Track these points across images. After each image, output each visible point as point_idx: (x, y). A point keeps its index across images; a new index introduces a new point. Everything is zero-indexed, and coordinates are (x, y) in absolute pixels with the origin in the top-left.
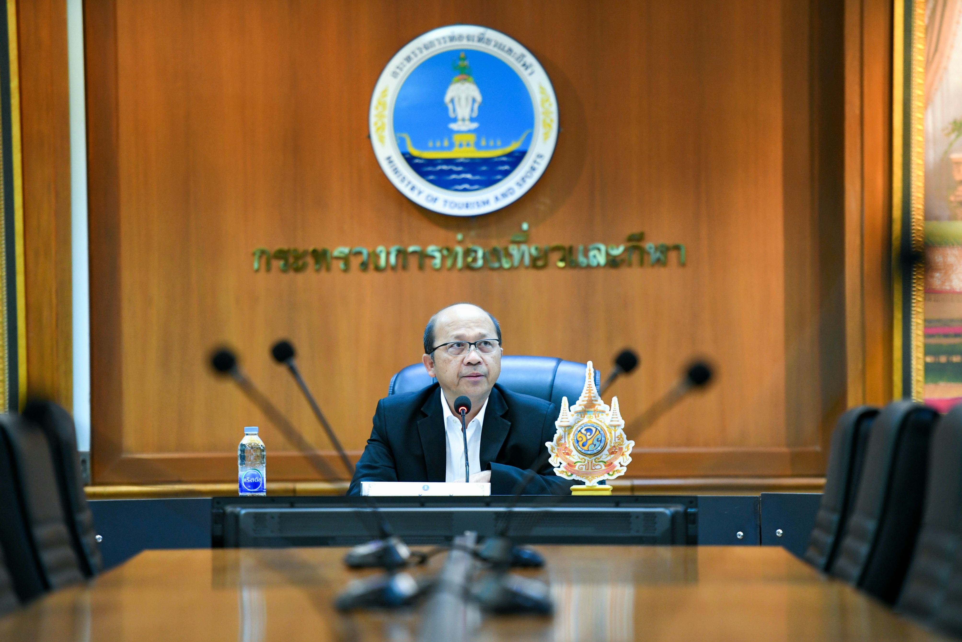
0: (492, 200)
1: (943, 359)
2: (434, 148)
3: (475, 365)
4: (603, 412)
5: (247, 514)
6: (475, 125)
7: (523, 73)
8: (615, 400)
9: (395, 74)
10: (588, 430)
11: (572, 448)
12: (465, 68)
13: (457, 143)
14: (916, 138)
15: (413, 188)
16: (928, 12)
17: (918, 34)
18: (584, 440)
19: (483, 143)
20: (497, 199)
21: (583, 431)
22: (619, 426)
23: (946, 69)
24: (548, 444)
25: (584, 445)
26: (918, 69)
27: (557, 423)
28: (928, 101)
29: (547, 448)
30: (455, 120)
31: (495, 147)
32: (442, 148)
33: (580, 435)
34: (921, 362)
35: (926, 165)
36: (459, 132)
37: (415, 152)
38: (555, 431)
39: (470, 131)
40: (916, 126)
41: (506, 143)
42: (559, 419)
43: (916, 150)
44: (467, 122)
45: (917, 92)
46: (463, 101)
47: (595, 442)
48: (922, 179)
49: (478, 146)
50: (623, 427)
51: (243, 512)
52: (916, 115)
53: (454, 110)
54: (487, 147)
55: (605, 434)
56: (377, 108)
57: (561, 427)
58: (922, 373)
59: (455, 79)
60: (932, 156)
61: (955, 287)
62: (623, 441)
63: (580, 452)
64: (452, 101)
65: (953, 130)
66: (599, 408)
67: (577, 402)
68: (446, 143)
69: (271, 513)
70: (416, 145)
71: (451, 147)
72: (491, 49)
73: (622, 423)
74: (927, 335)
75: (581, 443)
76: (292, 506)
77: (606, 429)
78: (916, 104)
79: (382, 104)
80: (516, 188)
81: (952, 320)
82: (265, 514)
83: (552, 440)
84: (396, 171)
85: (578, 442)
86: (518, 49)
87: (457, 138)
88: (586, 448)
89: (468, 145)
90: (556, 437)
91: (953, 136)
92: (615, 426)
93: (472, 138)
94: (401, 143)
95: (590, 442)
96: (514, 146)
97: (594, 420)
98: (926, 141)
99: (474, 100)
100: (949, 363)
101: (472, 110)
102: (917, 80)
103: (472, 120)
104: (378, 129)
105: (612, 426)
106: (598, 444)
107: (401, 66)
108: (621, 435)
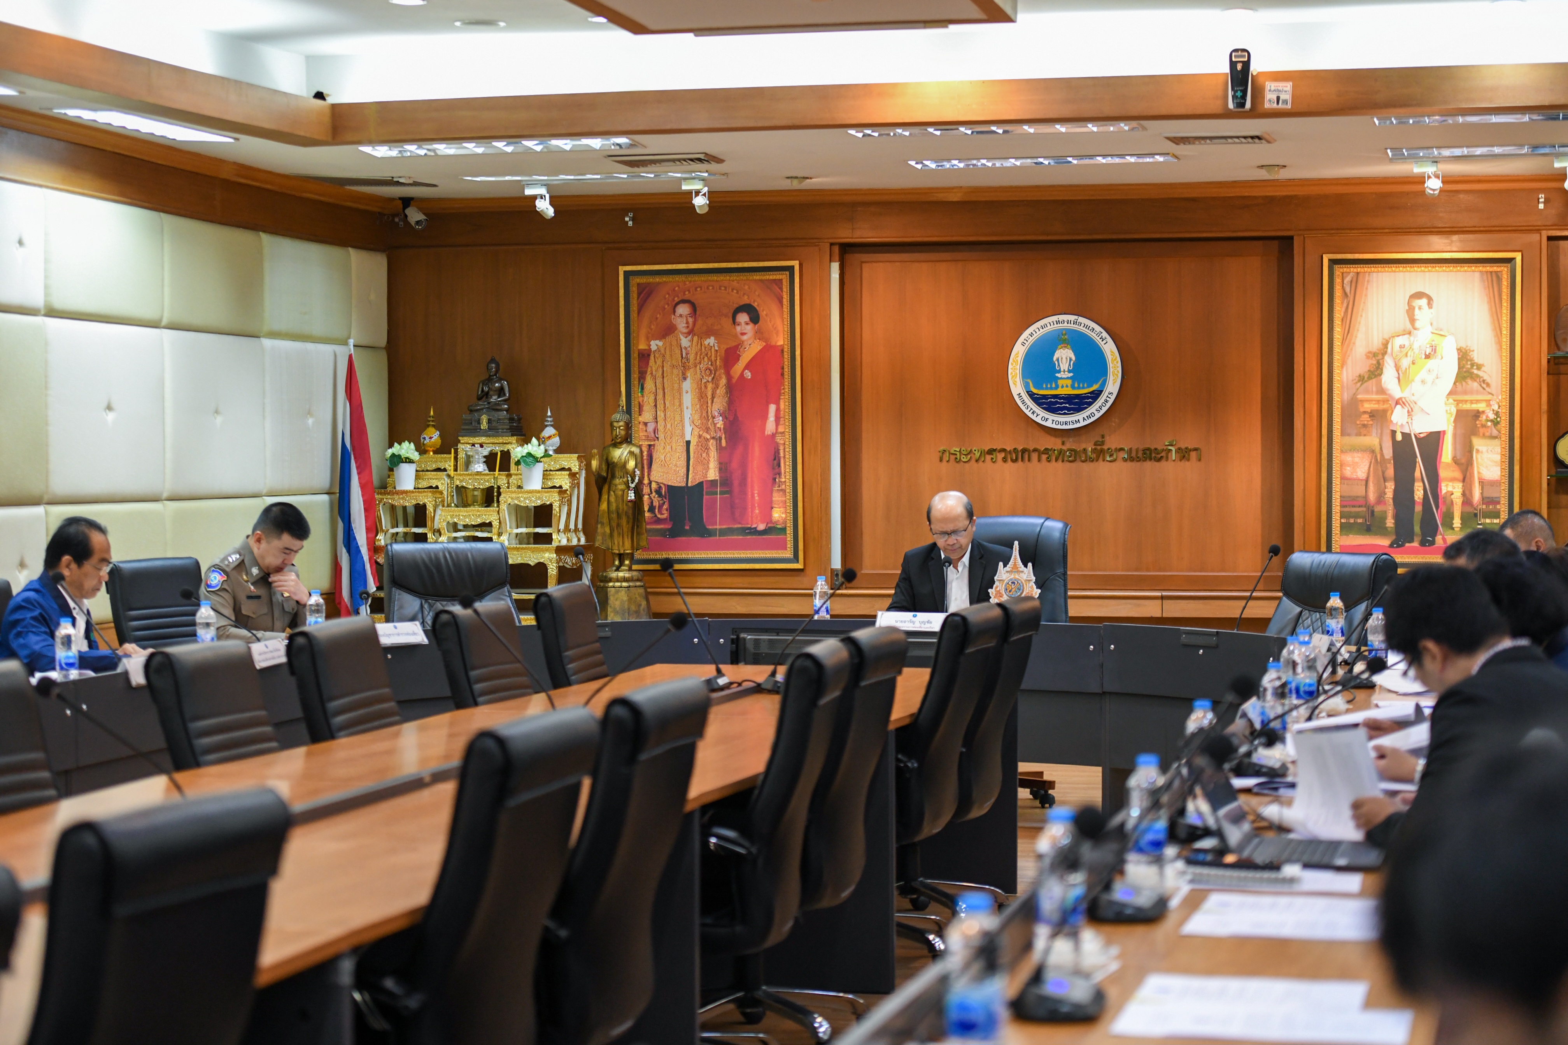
0: (1081, 420)
1: (1352, 521)
2: (1047, 388)
3: (952, 545)
4: (1022, 572)
5: (750, 639)
6: (1071, 374)
7: (1101, 344)
8: (1030, 565)
9: (1023, 344)
10: (1013, 583)
11: (1004, 593)
12: (1065, 340)
13: (1060, 385)
14: (1336, 385)
15: (1033, 413)
16: (1344, 309)
17: (1337, 322)
18: (1010, 588)
19: (1076, 385)
20: (1084, 419)
21: (1010, 583)
22: (1031, 580)
23: (1354, 343)
24: (990, 590)
25: (1010, 591)
26: (1337, 343)
27: (996, 578)
28: (1343, 363)
29: (989, 593)
30: (1059, 371)
31: (1083, 388)
32: (1051, 388)
33: (1008, 585)
34: (1338, 522)
35: (1342, 402)
36: (1061, 378)
37: (1035, 391)
38: (994, 583)
39: (1068, 378)
40: (1336, 377)
41: (1089, 386)
42: (997, 575)
43: (1336, 392)
44: (1066, 373)
45: (1337, 357)
46: (1064, 359)
47: (1017, 590)
48: (1340, 410)
49: (1073, 387)
50: (1034, 581)
51: (749, 637)
52: (1336, 371)
53: (1059, 365)
54: (1079, 388)
55: (1023, 585)
56: (1012, 364)
57: (998, 580)
58: (1339, 529)
59: (1060, 347)
60: (1346, 396)
61: (1359, 476)
62: (1033, 590)
63: (1007, 595)
64: (1058, 360)
65: (1359, 381)
66: (1021, 569)
67: (1008, 566)
68: (1054, 386)
69: (763, 639)
70: (1035, 387)
71: (1057, 387)
72: (1081, 329)
73: (1034, 578)
74: (1342, 506)
75: (1008, 591)
76: (778, 635)
77: (1024, 582)
78: (1336, 364)
79: (1016, 362)
80: (1096, 413)
81: (1358, 497)
82: (760, 639)
83: (992, 588)
84: (1023, 402)
85: (1007, 589)
86: (1098, 328)
87: (1060, 382)
88: (1011, 593)
89: (1067, 386)
90: (995, 586)
91: (1359, 384)
92: (1029, 581)
93: (1069, 382)
94: (1026, 385)
95: (1013, 590)
96: (1095, 387)
97: (1017, 577)
98: (1342, 387)
99: (1071, 360)
100: (1355, 523)
101: (1070, 365)
102: (1337, 349)
103: (1069, 371)
104: (1013, 377)
105: (1027, 580)
106: (1018, 591)
107: (1027, 339)
108: (1032, 586)
